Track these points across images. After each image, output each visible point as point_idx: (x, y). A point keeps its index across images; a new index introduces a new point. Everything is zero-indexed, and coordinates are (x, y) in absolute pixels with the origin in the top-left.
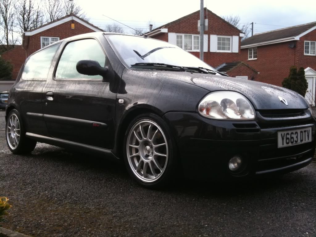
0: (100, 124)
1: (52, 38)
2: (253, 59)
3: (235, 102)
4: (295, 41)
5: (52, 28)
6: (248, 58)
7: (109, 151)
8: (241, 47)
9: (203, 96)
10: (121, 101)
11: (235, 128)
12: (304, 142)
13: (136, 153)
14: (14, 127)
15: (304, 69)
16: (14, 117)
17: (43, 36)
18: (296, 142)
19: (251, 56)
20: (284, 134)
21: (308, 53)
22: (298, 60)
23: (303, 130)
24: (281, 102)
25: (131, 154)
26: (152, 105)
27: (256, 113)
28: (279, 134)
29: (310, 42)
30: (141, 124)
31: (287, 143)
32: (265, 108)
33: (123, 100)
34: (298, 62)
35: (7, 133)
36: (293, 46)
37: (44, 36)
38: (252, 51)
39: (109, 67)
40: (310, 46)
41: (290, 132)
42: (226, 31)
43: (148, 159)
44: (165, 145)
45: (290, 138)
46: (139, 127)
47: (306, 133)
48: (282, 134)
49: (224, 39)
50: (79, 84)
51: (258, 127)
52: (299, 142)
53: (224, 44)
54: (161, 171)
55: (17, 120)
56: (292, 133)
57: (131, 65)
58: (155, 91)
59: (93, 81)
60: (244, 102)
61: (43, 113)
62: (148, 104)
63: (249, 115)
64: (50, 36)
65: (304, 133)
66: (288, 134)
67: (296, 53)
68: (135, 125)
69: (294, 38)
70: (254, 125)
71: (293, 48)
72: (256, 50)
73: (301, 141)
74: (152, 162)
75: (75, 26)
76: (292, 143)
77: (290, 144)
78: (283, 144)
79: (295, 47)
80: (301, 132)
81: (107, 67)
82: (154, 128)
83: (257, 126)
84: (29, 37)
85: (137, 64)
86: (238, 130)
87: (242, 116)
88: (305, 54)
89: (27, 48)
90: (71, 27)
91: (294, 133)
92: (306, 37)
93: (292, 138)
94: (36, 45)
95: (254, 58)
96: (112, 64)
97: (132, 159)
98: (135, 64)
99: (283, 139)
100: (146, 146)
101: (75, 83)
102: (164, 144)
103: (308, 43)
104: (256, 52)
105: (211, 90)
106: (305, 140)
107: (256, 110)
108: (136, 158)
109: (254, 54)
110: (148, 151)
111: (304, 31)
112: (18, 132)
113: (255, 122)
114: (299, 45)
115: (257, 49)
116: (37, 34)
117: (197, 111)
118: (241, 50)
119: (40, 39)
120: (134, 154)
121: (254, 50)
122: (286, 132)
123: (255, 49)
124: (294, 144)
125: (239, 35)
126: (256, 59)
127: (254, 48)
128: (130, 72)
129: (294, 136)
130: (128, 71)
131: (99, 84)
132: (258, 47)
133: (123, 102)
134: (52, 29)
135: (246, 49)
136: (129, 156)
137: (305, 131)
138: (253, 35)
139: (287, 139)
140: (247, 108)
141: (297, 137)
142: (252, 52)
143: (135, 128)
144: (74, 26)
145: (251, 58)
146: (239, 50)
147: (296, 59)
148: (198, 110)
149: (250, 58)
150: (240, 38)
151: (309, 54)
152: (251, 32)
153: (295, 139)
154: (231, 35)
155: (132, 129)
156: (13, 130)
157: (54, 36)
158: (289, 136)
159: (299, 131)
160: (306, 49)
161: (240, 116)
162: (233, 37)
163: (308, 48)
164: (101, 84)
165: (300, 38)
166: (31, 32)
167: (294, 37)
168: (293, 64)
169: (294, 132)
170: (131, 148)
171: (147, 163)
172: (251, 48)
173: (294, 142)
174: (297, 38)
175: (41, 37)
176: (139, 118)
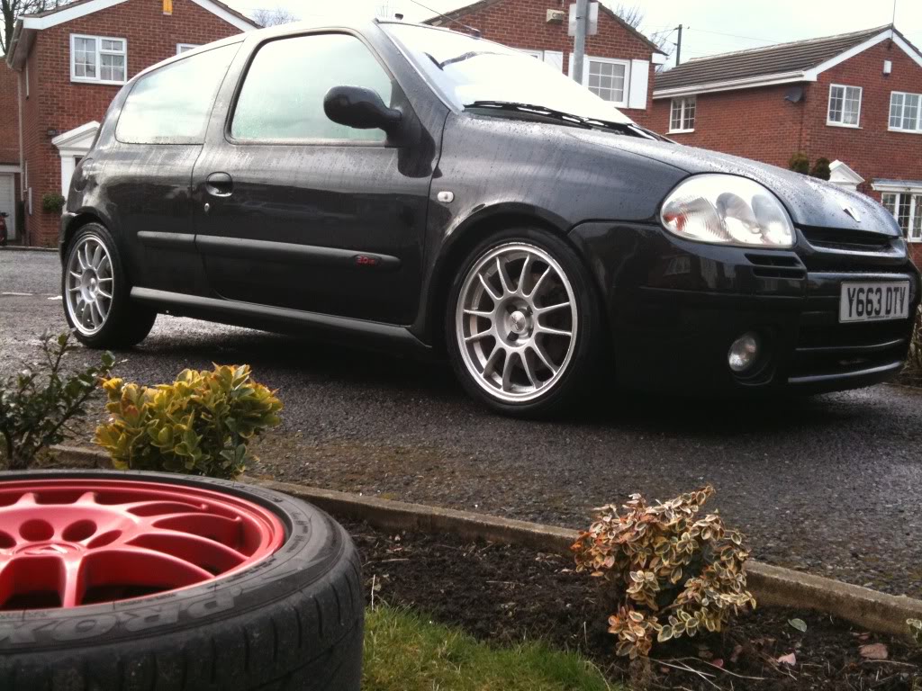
0: (380, 258)
1: (103, 40)
2: (681, 130)
3: (749, 202)
4: (805, 85)
5: (105, 9)
6: (668, 128)
7: (401, 331)
8: (655, 93)
9: (671, 186)
10: (446, 198)
11: (750, 263)
12: (892, 316)
13: (479, 332)
14: (91, 273)
15: (829, 163)
16: (93, 245)
17: (77, 32)
18: (878, 312)
19: (679, 122)
20: (855, 289)
21: (838, 119)
22: (808, 137)
23: (893, 285)
24: (845, 213)
25: (467, 333)
26: (540, 205)
27: (796, 232)
28: (845, 288)
29: (845, 87)
30: (501, 256)
31: (860, 314)
32: (814, 223)
33: (450, 195)
34: (808, 143)
35: (68, 290)
36: (796, 99)
37: (82, 33)
38: (680, 107)
39: (404, 108)
40: (844, 99)
41: (866, 286)
42: (616, 45)
43: (518, 345)
44: (569, 308)
45: (865, 301)
46: (496, 261)
47: (899, 294)
48: (849, 289)
49: (607, 68)
50: (312, 152)
51: (802, 267)
52: (883, 316)
53: (606, 82)
54: (555, 374)
55: (103, 253)
56: (870, 290)
57: (466, 106)
58: (543, 172)
59: (354, 146)
60: (769, 202)
61: (196, 233)
62: (528, 201)
63: (781, 236)
64: (99, 34)
65: (894, 293)
66: (861, 290)
67: (806, 117)
68: (484, 258)
69: (801, 76)
70: (792, 261)
71: (798, 102)
72: (693, 105)
73: (888, 312)
74: (529, 351)
75: (173, 7)
76: (869, 313)
77: (865, 318)
78: (850, 316)
79: (803, 100)
80: (889, 290)
81: (398, 108)
82: (538, 266)
83: (799, 263)
84: (34, 32)
85: (477, 104)
86: (757, 271)
87: (763, 237)
88: (830, 123)
89: (23, 68)
90: (162, 9)
91: (875, 290)
92: (835, 74)
93: (870, 302)
94: (57, 57)
95: (686, 127)
96: (413, 102)
97: (470, 345)
98: (472, 103)
99: (851, 301)
100: (511, 312)
101: (300, 151)
102: (567, 303)
103: (841, 91)
104: (693, 110)
105: (692, 169)
106: (895, 312)
107: (796, 225)
108: (479, 343)
109: (686, 116)
110: (518, 323)
111: (832, 57)
112: (106, 287)
113: (794, 254)
114: (814, 96)
115: (694, 100)
116: (60, 26)
117: (658, 221)
118: (655, 103)
119: (68, 40)
120: (475, 334)
121: (687, 105)
122: (857, 286)
123: (690, 102)
124: (873, 318)
125: (649, 58)
126: (691, 130)
127: (686, 98)
128: (465, 123)
129: (874, 297)
130: (460, 120)
131: (374, 153)
132: (700, 97)
133: (450, 199)
134: (104, 13)
135: (666, 101)
136: (462, 340)
137: (896, 289)
138: (682, 62)
139: (860, 302)
140: (775, 218)
141: (879, 301)
142: (680, 111)
143: (483, 267)
144: (170, 8)
145: (678, 127)
146: (647, 102)
147: (804, 135)
148: (660, 218)
149: (673, 127)
150: (652, 66)
151: (841, 124)
152: (675, 52)
153: (876, 305)
154: (628, 56)
155: (475, 269)
156: (88, 280)
157: (109, 35)
158: (863, 297)
159: (884, 287)
160: (832, 107)
161: (760, 235)
162: (633, 63)
163: (839, 107)
164: (381, 153)
165: (820, 76)
166: (41, 17)
167: (803, 73)
168: (795, 151)
169: (875, 286)
170: (467, 317)
171: (516, 356)
172: (677, 97)
173: (873, 314)
174: (811, 75)
175: (73, 37)
176: (498, 240)
